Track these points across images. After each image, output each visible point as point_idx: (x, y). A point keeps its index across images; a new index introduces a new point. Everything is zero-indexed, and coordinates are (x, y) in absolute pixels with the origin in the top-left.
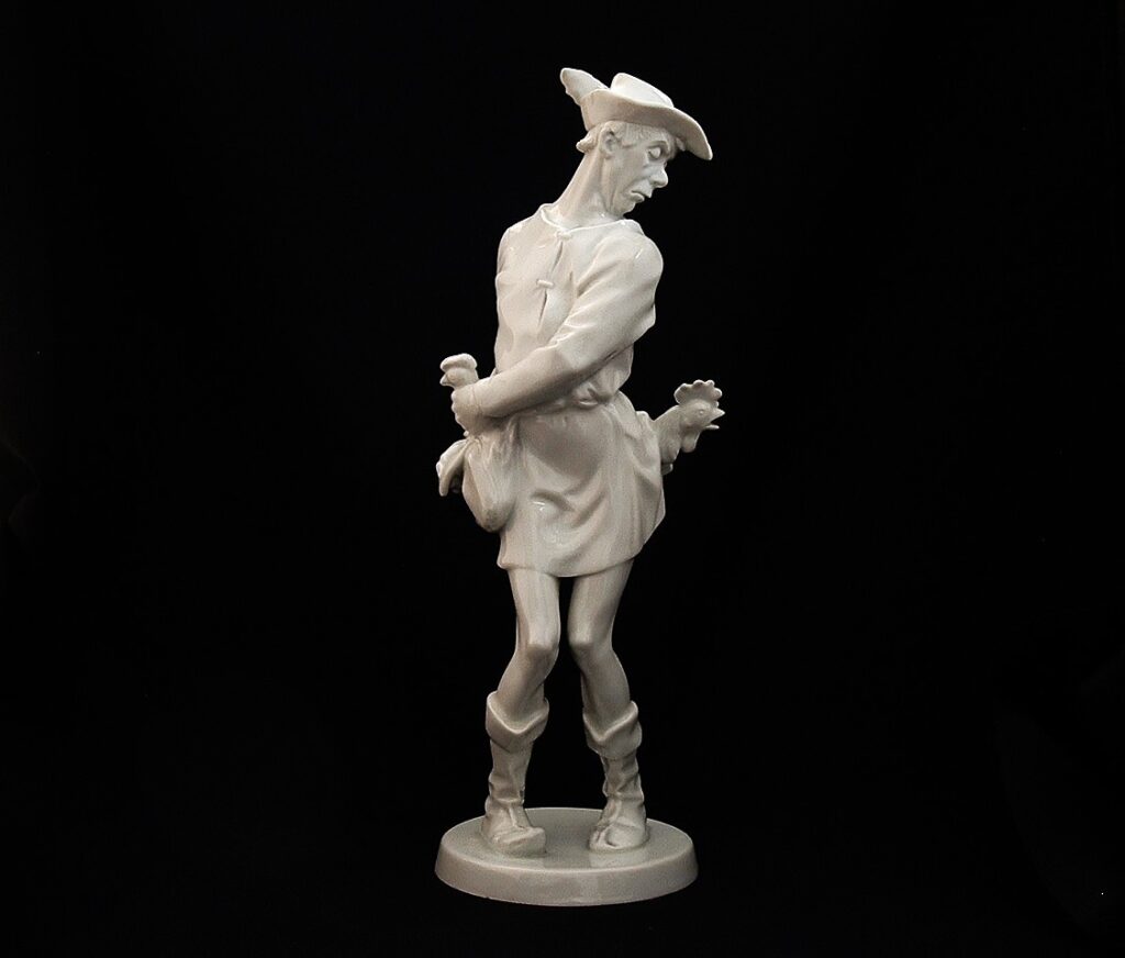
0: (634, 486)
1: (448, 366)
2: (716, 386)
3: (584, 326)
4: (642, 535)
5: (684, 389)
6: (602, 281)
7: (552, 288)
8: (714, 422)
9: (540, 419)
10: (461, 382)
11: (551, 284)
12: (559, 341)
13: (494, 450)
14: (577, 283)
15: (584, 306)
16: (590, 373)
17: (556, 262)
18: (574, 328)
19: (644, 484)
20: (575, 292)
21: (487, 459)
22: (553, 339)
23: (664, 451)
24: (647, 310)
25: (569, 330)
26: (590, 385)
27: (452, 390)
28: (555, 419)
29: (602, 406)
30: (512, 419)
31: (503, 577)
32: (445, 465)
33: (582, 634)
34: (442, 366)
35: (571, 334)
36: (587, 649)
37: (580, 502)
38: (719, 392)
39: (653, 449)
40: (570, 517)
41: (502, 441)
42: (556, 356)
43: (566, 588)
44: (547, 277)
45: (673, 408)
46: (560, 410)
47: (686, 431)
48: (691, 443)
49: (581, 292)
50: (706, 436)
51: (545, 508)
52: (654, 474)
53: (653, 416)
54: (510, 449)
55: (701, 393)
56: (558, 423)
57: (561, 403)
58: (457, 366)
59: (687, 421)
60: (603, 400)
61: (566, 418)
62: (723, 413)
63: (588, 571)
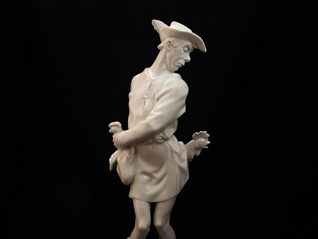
0: (177, 170)
1: (111, 126)
2: (207, 133)
3: (159, 113)
4: (180, 187)
5: (196, 135)
6: (166, 96)
7: (148, 98)
8: (207, 146)
9: (144, 147)
10: (116, 132)
11: (147, 97)
12: (149, 118)
13: (127, 157)
14: (156, 97)
15: (159, 105)
16: (162, 130)
17: (149, 89)
18: (155, 114)
19: (181, 169)
20: (156, 100)
21: (124, 160)
22: (147, 118)
23: (189, 156)
24: (182, 107)
25: (152, 115)
26: (161, 134)
27: (113, 134)
28: (149, 146)
29: (166, 142)
30: (133, 146)
31: (131, 201)
32: (111, 160)
33: (158, 222)
34: (109, 126)
35: (154, 117)
36: (161, 227)
37: (158, 175)
38: (208, 135)
39: (185, 156)
40: (154, 181)
41: (130, 153)
42: (148, 125)
43: (153, 206)
44: (146, 94)
45: (192, 141)
46: (150, 144)
47: (196, 149)
48: (198, 153)
49: (158, 100)
50: (203, 150)
51: (145, 177)
52: (185, 165)
53: (185, 143)
54: (133, 157)
55: (202, 136)
56: (150, 148)
57: (151, 141)
58: (115, 126)
59: (197, 146)
60: (166, 139)
61: (153, 146)
62: (210, 142)
63: (161, 201)
